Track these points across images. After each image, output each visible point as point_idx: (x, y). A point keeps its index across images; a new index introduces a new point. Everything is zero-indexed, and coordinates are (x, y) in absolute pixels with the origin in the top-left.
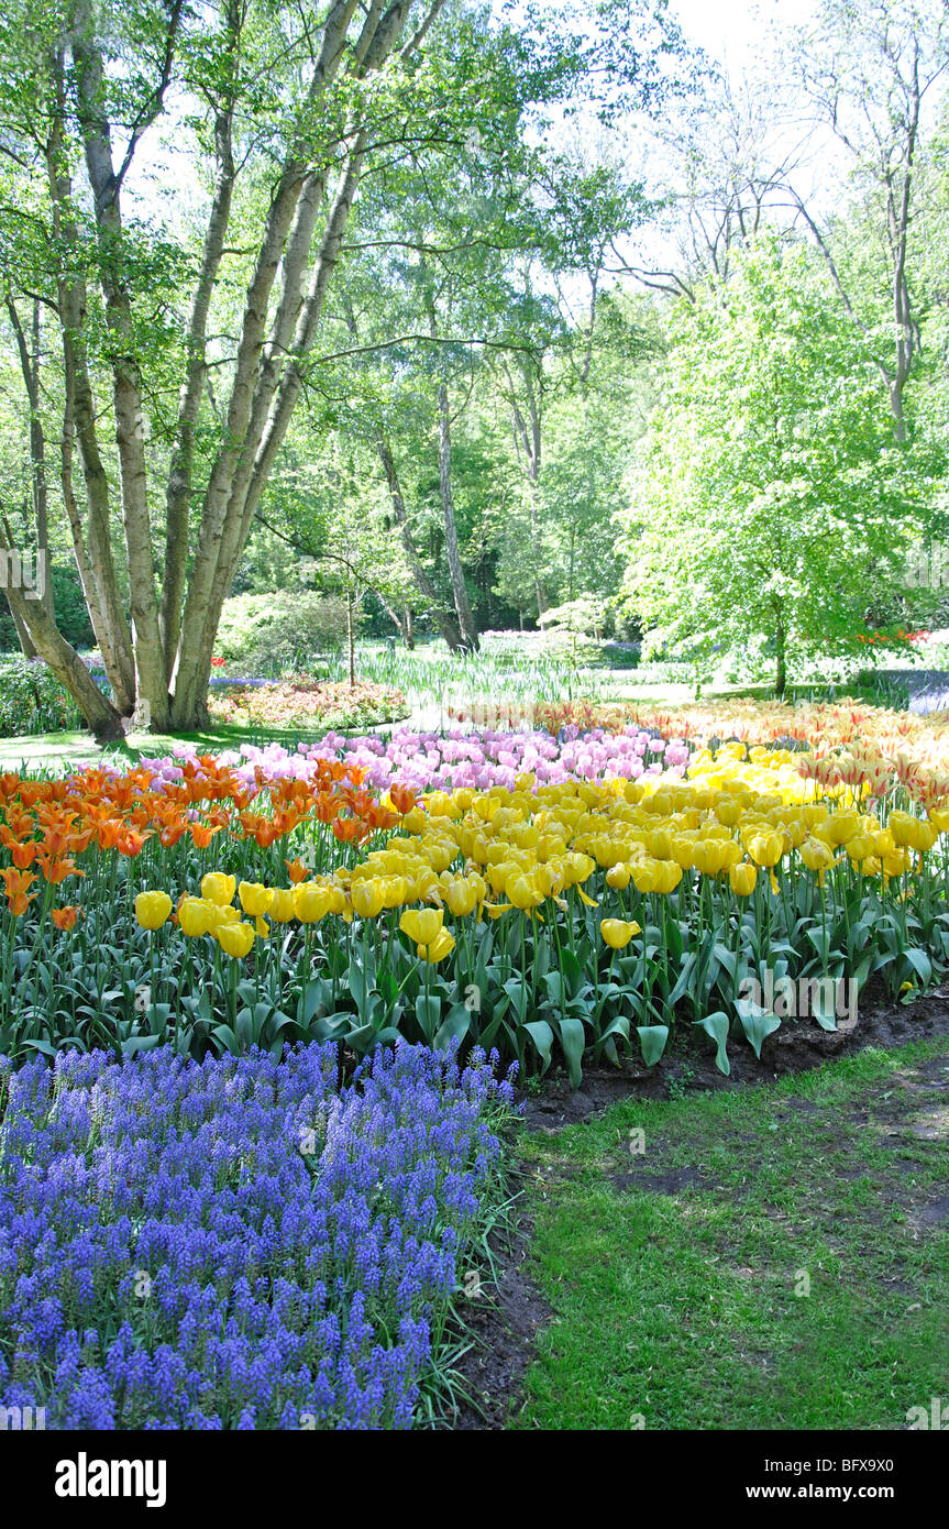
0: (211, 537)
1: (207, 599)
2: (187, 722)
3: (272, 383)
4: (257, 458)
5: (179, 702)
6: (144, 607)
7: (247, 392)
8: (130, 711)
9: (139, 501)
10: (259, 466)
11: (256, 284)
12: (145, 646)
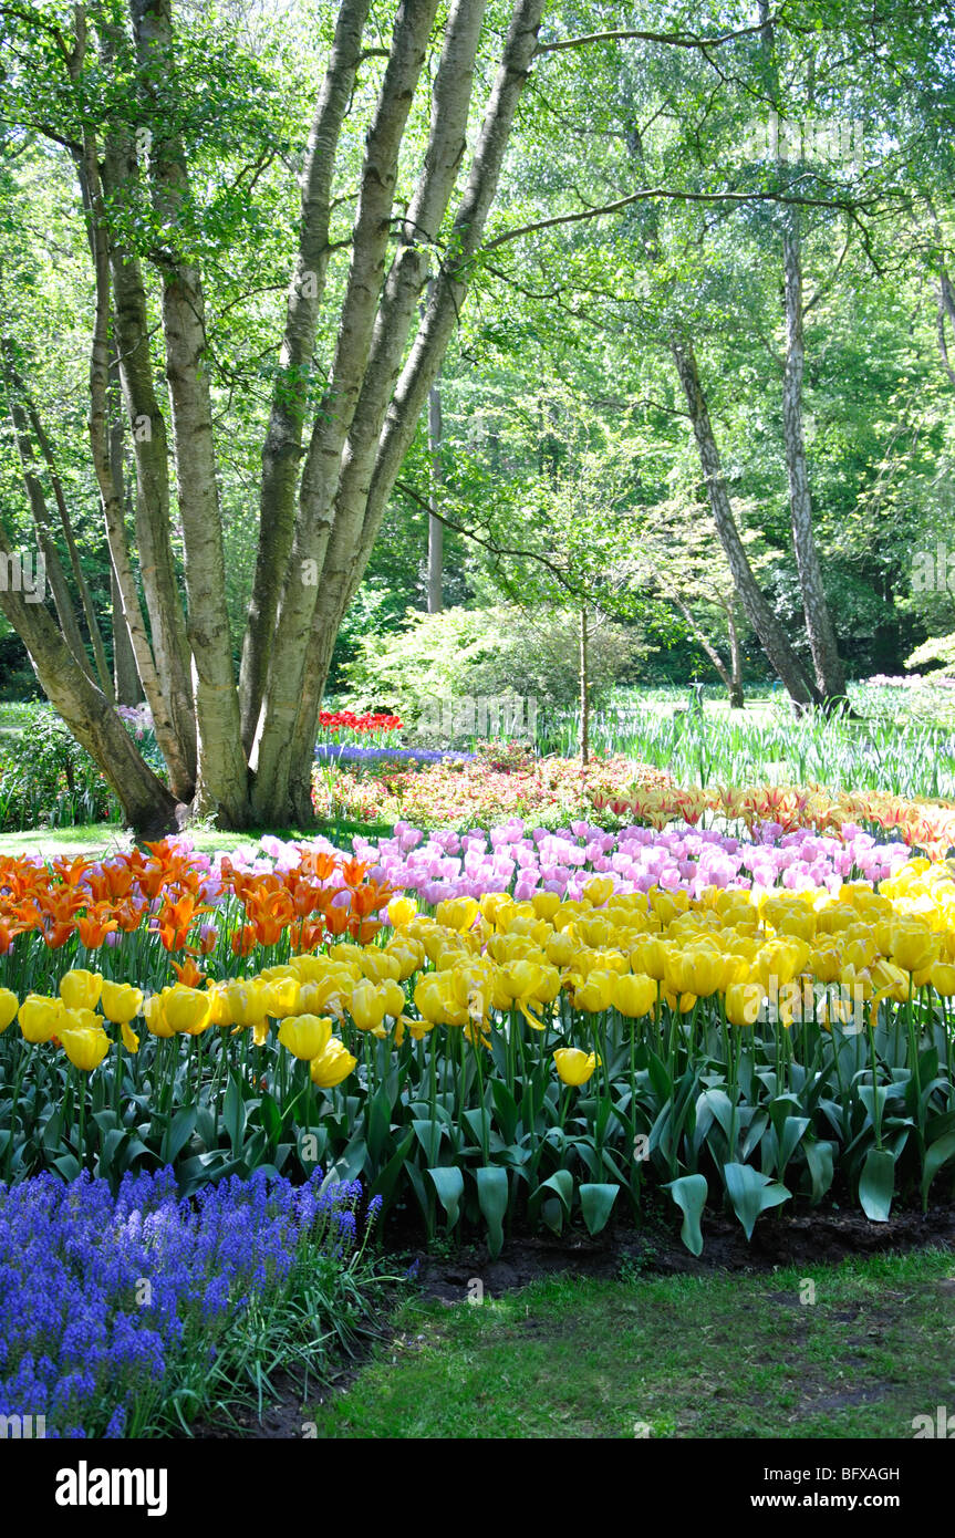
0: (313, 524)
1: (308, 622)
2: (276, 813)
3: (415, 279)
4: (399, 393)
5: (263, 782)
6: (208, 633)
7: (367, 298)
8: (188, 796)
9: (203, 468)
10: (402, 407)
11: (378, 127)
12: (209, 692)
